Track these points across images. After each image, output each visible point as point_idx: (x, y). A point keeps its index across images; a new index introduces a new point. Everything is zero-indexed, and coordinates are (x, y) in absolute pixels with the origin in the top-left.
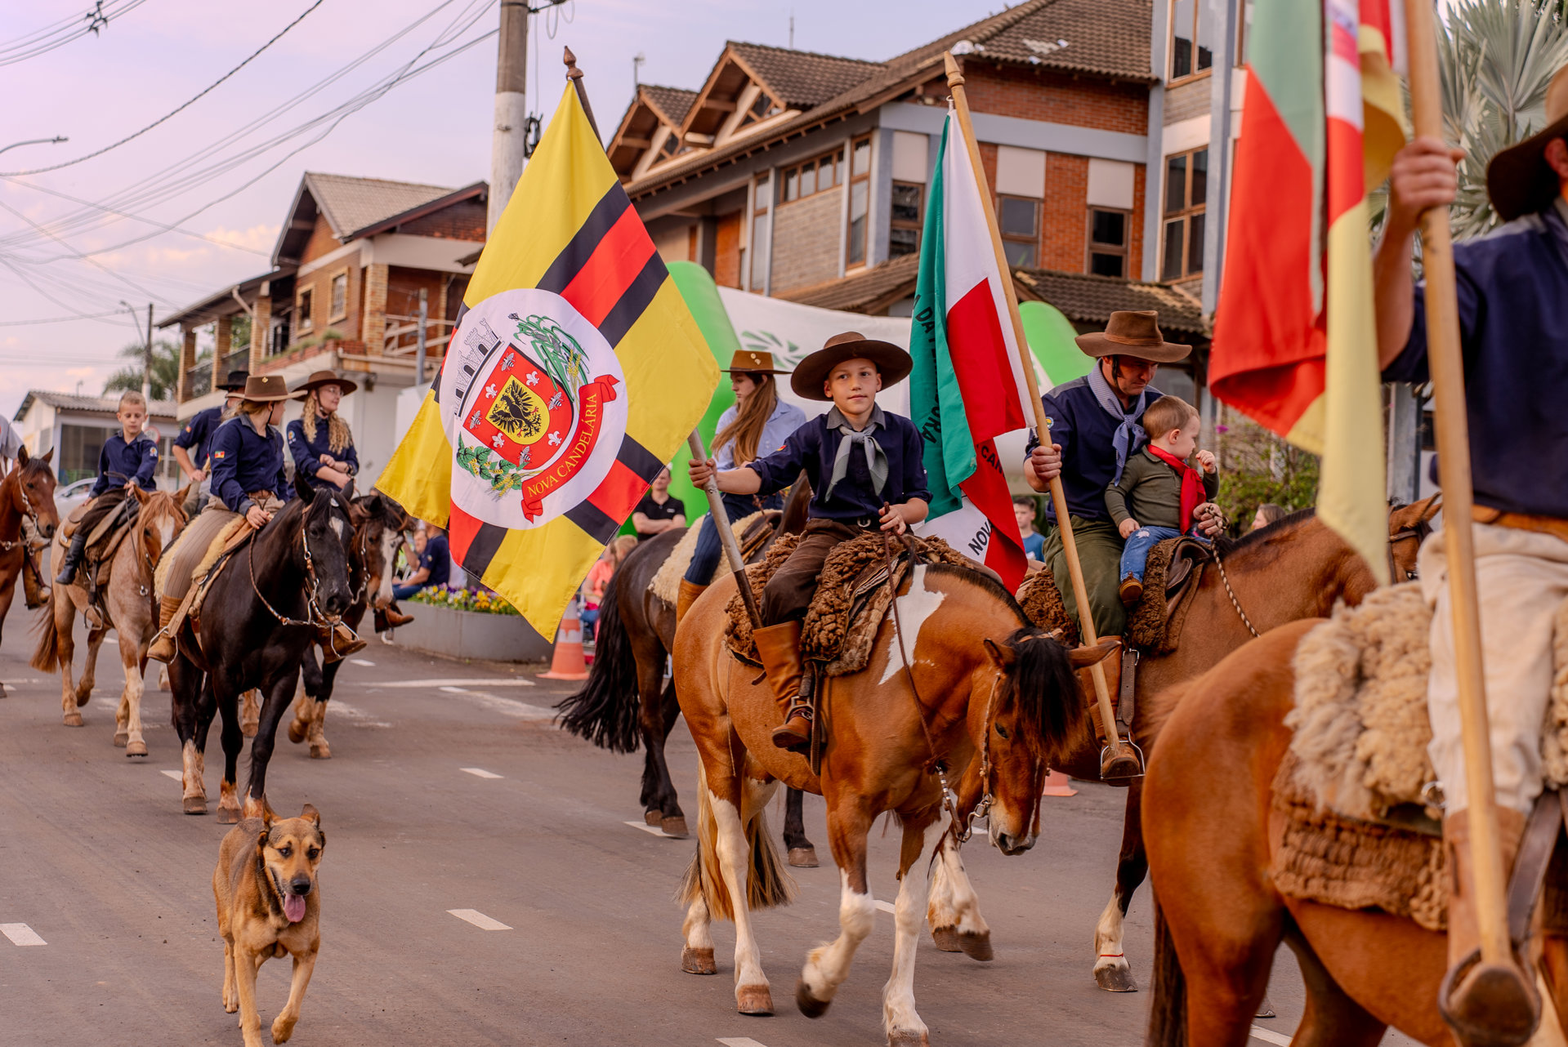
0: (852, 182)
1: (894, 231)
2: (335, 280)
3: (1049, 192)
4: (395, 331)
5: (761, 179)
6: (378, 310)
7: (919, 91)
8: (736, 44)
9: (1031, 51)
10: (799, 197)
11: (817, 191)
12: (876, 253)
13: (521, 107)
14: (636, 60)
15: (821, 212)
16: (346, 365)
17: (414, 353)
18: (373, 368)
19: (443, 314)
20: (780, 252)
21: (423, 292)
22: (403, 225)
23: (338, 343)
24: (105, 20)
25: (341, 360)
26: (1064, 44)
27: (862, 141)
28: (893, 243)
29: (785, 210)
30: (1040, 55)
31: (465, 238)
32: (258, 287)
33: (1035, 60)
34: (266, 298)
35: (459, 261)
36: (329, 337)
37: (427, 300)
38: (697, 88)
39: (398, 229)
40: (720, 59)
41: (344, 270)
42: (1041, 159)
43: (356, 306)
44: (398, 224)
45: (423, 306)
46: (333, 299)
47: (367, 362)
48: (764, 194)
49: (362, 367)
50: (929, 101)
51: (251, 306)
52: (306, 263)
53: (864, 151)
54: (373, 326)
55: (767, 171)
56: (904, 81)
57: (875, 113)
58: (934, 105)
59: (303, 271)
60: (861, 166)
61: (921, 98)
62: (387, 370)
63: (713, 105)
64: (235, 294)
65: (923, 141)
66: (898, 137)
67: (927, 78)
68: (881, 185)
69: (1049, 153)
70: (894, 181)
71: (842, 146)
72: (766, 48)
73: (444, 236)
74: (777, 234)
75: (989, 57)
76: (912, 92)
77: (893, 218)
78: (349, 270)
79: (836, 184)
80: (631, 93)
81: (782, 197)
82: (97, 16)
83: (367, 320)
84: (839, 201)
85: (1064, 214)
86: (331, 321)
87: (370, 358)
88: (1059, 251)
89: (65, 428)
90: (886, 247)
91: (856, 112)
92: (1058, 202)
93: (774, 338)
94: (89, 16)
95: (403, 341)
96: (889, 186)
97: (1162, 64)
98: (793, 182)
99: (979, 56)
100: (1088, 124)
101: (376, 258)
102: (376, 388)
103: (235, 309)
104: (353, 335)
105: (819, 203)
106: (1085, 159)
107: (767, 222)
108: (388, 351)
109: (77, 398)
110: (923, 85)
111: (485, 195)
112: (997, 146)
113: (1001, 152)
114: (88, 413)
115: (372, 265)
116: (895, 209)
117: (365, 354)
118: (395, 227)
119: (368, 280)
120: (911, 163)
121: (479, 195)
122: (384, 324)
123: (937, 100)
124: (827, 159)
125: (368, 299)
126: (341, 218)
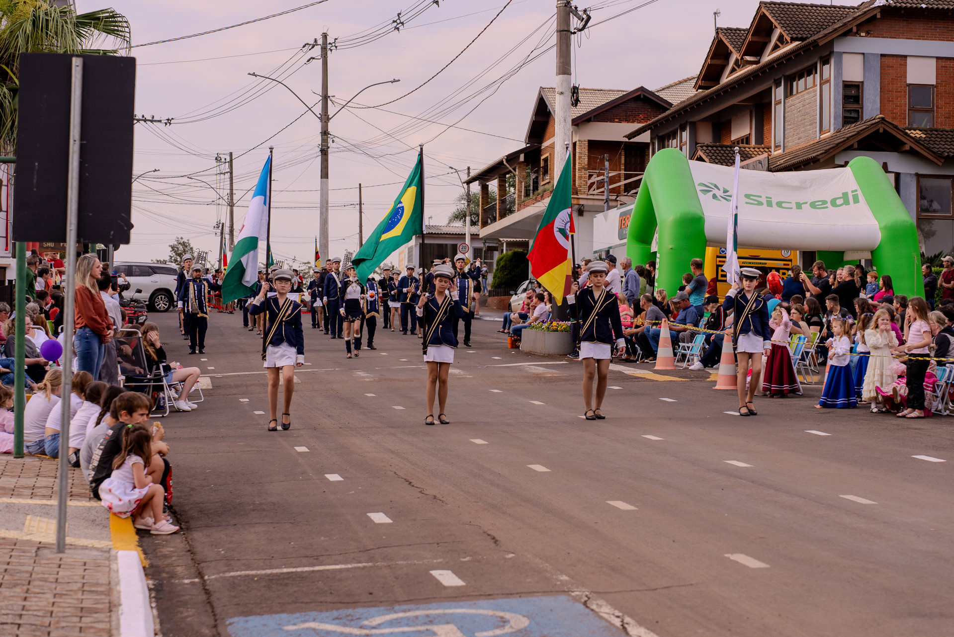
0: (821, 85)
1: (845, 111)
3: (939, 81)
4: (594, 179)
5: (778, 85)
6: (583, 168)
7: (855, 30)
8: (765, 3)
9: (922, 1)
10: (797, 93)
11: (806, 89)
12: (834, 124)
13: (569, 81)
14: (715, 13)
15: (807, 101)
17: (603, 192)
18: (582, 202)
19: (623, 167)
20: (788, 125)
21: (607, 156)
22: (595, 116)
24: (402, 23)
27: (826, 61)
28: (845, 118)
29: (790, 101)
30: (927, 3)
31: (633, 122)
32: (519, 156)
33: (924, 6)
34: (523, 162)
35: (625, 136)
37: (609, 160)
38: (746, 27)
39: (592, 119)
40: (757, 13)
42: (934, 60)
44: (592, 116)
45: (607, 164)
47: (579, 199)
48: (779, 94)
49: (575, 202)
50: (863, 34)
51: (515, 170)
52: (544, 141)
53: (826, 67)
54: (580, 178)
55: (781, 78)
56: (845, 24)
57: (831, 44)
58: (865, 36)
59: (545, 144)
60: (826, 76)
61: (857, 33)
62: (591, 203)
63: (756, 39)
64: (505, 162)
65: (861, 57)
66: (845, 56)
67: (859, 22)
68: (836, 85)
69: (938, 58)
70: (843, 81)
71: (816, 63)
72: (784, 4)
73: (620, 121)
74: (786, 115)
75: (895, 7)
76: (851, 30)
77: (844, 104)
79: (815, 85)
80: (713, 34)
81: (789, 93)
82: (398, 21)
83: (577, 174)
84: (816, 95)
85: (949, 94)
87: (580, 196)
88: (947, 115)
89: (423, 247)
90: (840, 120)
91: (818, 45)
92: (945, 86)
93: (716, 186)
94: (394, 22)
95: (601, 184)
96: (841, 85)
98: (795, 83)
99: (890, 6)
101: (581, 137)
102: (585, 214)
103: (508, 170)
105: (806, 96)
107: (780, 108)
108: (591, 192)
109: (428, 227)
110: (857, 26)
111: (644, 95)
112: (906, 57)
113: (909, 60)
114: (435, 236)
115: (579, 141)
116: (847, 98)
117: (577, 194)
118: (591, 118)
119: (577, 150)
120: (853, 70)
121: (640, 95)
122: (587, 176)
123: (868, 34)
124: (810, 71)
125: (577, 161)
126: (559, 114)
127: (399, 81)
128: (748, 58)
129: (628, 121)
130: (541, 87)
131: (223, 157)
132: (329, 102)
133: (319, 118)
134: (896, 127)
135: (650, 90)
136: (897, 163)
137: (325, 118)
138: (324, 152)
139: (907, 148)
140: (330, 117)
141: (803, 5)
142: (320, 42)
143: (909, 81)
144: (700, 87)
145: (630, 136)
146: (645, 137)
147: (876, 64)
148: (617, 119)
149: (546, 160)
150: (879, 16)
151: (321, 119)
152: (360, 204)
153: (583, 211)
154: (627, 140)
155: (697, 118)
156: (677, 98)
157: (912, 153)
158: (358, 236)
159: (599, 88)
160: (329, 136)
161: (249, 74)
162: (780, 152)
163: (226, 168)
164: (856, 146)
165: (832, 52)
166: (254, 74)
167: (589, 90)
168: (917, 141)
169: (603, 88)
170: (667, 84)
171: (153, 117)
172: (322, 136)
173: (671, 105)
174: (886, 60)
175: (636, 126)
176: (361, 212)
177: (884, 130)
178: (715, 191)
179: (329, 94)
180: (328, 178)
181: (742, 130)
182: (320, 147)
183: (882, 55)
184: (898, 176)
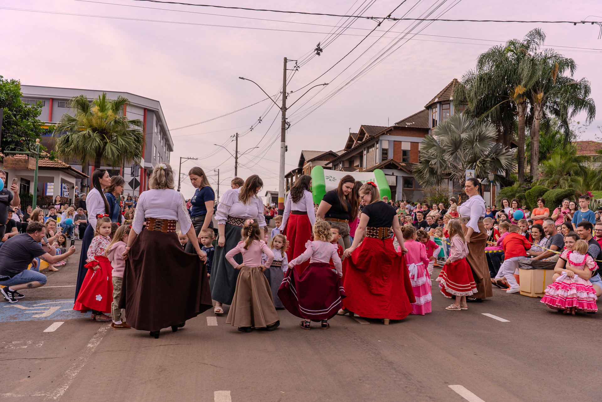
0: (376, 150)
1: (383, 157)
2: (307, 168)
3: (411, 149)
5: (365, 150)
7: (386, 133)
8: (363, 126)
9: (407, 125)
10: (370, 152)
11: (372, 151)
12: (379, 161)
13: (285, 144)
15: (372, 155)
20: (367, 161)
22: (317, 159)
26: (414, 123)
27: (377, 143)
28: (383, 159)
29: (368, 154)
30: (408, 125)
32: (296, 171)
33: (407, 126)
38: (358, 133)
40: (361, 128)
42: (410, 143)
48: (365, 152)
51: (295, 174)
53: (377, 145)
55: (366, 148)
56: (383, 131)
57: (379, 137)
59: (303, 167)
60: (377, 147)
61: (387, 134)
63: (360, 136)
64: (292, 172)
65: (388, 141)
66: (383, 141)
69: (411, 142)
71: (375, 143)
72: (368, 126)
73: (324, 161)
74: (367, 158)
75: (398, 126)
76: (384, 133)
77: (383, 155)
78: (309, 167)
79: (374, 150)
80: (349, 135)
81: (368, 152)
84: (374, 153)
85: (414, 153)
88: (414, 159)
89: (272, 197)
90: (381, 160)
91: (375, 137)
92: (413, 151)
93: (331, 177)
96: (381, 149)
97: (430, 125)
98: (369, 150)
99: (396, 126)
100: (418, 137)
103: (293, 175)
105: (372, 153)
106: (418, 143)
107: (366, 156)
109: (275, 192)
110: (386, 132)
112: (401, 141)
113: (402, 143)
116: (383, 153)
118: (315, 159)
120: (385, 145)
121: (331, 153)
123: (390, 134)
124: (373, 146)
126: (307, 158)
128: (359, 142)
129: (327, 161)
130: (302, 151)
131: (216, 170)
132: (238, 153)
134: (396, 162)
135: (334, 152)
136: (396, 173)
138: (236, 168)
139: (399, 168)
140: (238, 158)
141: (374, 126)
142: (236, 135)
143: (402, 149)
144: (346, 151)
145: (326, 165)
146: (330, 165)
147: (392, 143)
149: (304, 172)
150: (393, 129)
151: (235, 158)
154: (325, 166)
155: (344, 160)
156: (340, 154)
157: (401, 170)
160: (238, 163)
162: (365, 169)
163: (217, 173)
164: (384, 167)
165: (379, 140)
166: (215, 145)
168: (402, 166)
169: (320, 151)
172: (235, 163)
173: (338, 155)
174: (395, 142)
175: (328, 162)
177: (393, 163)
178: (331, 178)
179: (238, 151)
181: (357, 163)
183: (394, 141)
184: (397, 177)
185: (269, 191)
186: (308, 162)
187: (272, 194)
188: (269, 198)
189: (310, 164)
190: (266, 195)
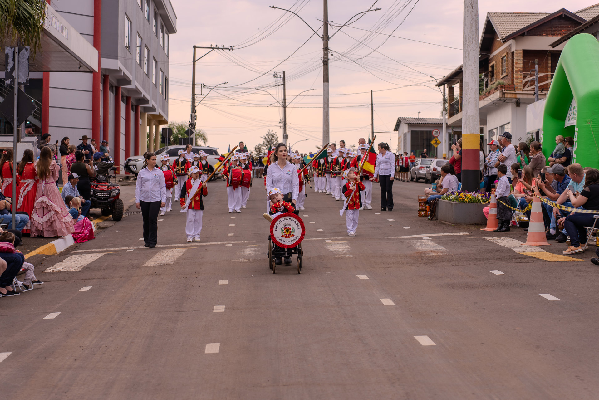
2: (502, 59)
4: (528, 79)
6: (519, 71)
16: (506, 96)
17: (534, 88)
18: (518, 96)
19: (550, 70)
21: (536, 61)
22: (527, 32)
23: (502, 86)
25: (504, 94)
35: (551, 45)
36: (499, 84)
37: (538, 64)
39: (526, 34)
41: (505, 54)
43: (510, 69)
44: (525, 31)
45: (536, 66)
46: (502, 67)
47: (516, 94)
49: (513, 96)
52: (492, 52)
54: (517, 78)
59: (491, 56)
62: (525, 97)
73: (547, 35)
78: (507, 53)
83: (515, 75)
86: (501, 77)
87: (517, 92)
89: (413, 133)
95: (532, 83)
101: (517, 47)
102: (521, 105)
104: (510, 82)
108: (526, 89)
109: (418, 119)
111: (565, 15)
114: (422, 125)
115: (516, 50)
117: (515, 90)
118: (524, 33)
119: (515, 57)
121: (562, 15)
122: (523, 76)
125: (515, 66)
126: (502, 31)
127: (380, 9)
129: (553, 35)
130: (488, 12)
132: (329, 26)
133: (321, 38)
137: (326, 38)
138: (326, 63)
140: (330, 37)
145: (554, 45)
148: (545, 33)
151: (323, 38)
152: (372, 104)
153: (520, 103)
154: (551, 48)
156: (590, 16)
158: (371, 126)
159: (532, 12)
160: (329, 51)
161: (270, 7)
166: (273, 7)
167: (524, 13)
169: (535, 12)
170: (584, 8)
171: (223, 46)
172: (324, 51)
173: (585, 21)
175: (557, 38)
176: (372, 110)
179: (329, 20)
180: (328, 82)
182: (323, 59)
185: (404, 119)
186: (506, 40)
187: (410, 125)
188: (405, 135)
189: (510, 46)
190: (397, 128)
